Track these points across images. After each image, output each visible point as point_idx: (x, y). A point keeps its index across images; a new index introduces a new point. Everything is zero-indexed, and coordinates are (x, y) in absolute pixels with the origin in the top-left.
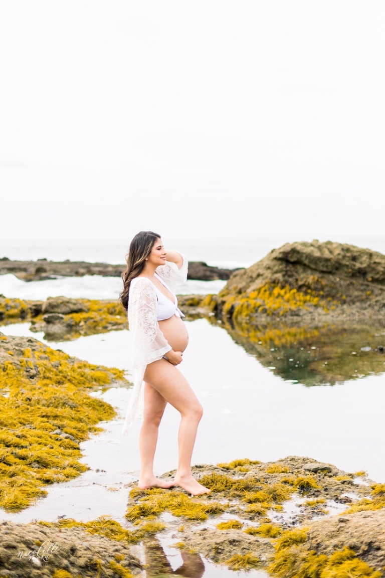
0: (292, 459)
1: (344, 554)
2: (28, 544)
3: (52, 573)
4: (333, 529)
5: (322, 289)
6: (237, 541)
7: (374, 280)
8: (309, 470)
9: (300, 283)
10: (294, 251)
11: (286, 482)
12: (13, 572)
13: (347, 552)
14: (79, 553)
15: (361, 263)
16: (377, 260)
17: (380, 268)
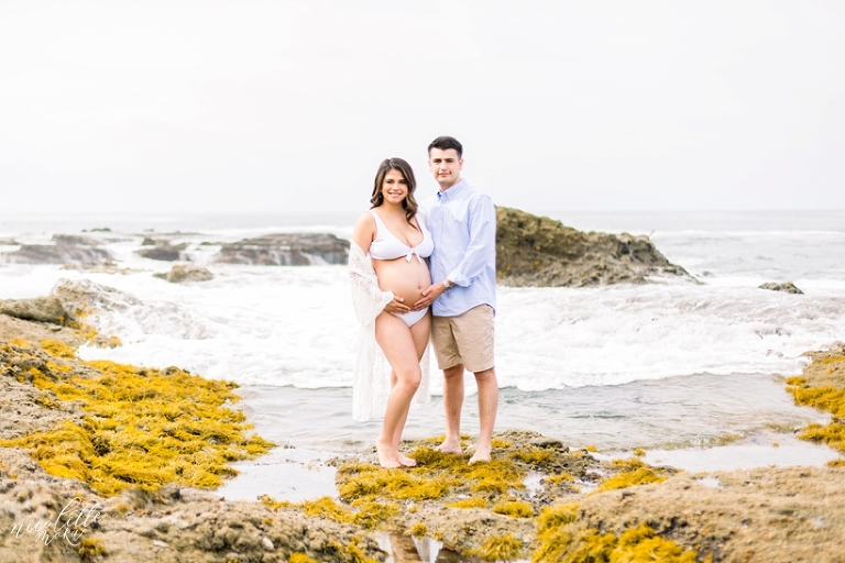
0: (514, 433)
1: (640, 532)
2: (256, 523)
3: (287, 557)
4: (617, 504)
6: (491, 521)
7: (543, 249)
8: (537, 445)
11: (517, 458)
12: (243, 556)
13: (645, 530)
14: (312, 535)
15: (529, 230)
16: (547, 227)
17: (550, 236)
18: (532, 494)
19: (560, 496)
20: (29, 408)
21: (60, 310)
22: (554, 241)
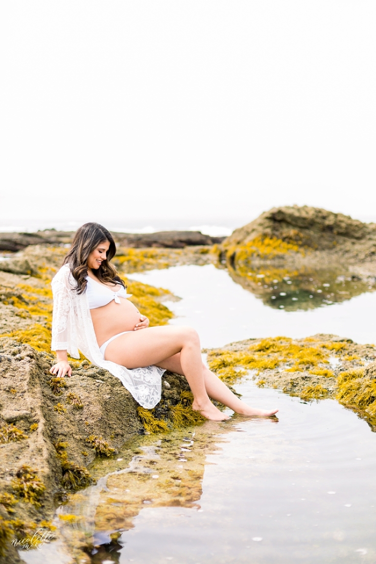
0: (322, 335)
5: (301, 239)
6: (308, 378)
7: (340, 234)
8: (336, 341)
9: (284, 235)
10: (280, 212)
11: (324, 347)
15: (329, 221)
16: (341, 219)
17: (343, 225)
18: (333, 367)
19: (352, 367)
20: (12, 318)
21: (28, 267)
22: (346, 228)
